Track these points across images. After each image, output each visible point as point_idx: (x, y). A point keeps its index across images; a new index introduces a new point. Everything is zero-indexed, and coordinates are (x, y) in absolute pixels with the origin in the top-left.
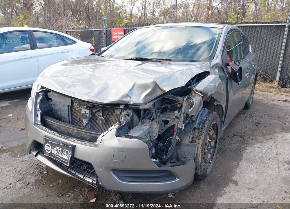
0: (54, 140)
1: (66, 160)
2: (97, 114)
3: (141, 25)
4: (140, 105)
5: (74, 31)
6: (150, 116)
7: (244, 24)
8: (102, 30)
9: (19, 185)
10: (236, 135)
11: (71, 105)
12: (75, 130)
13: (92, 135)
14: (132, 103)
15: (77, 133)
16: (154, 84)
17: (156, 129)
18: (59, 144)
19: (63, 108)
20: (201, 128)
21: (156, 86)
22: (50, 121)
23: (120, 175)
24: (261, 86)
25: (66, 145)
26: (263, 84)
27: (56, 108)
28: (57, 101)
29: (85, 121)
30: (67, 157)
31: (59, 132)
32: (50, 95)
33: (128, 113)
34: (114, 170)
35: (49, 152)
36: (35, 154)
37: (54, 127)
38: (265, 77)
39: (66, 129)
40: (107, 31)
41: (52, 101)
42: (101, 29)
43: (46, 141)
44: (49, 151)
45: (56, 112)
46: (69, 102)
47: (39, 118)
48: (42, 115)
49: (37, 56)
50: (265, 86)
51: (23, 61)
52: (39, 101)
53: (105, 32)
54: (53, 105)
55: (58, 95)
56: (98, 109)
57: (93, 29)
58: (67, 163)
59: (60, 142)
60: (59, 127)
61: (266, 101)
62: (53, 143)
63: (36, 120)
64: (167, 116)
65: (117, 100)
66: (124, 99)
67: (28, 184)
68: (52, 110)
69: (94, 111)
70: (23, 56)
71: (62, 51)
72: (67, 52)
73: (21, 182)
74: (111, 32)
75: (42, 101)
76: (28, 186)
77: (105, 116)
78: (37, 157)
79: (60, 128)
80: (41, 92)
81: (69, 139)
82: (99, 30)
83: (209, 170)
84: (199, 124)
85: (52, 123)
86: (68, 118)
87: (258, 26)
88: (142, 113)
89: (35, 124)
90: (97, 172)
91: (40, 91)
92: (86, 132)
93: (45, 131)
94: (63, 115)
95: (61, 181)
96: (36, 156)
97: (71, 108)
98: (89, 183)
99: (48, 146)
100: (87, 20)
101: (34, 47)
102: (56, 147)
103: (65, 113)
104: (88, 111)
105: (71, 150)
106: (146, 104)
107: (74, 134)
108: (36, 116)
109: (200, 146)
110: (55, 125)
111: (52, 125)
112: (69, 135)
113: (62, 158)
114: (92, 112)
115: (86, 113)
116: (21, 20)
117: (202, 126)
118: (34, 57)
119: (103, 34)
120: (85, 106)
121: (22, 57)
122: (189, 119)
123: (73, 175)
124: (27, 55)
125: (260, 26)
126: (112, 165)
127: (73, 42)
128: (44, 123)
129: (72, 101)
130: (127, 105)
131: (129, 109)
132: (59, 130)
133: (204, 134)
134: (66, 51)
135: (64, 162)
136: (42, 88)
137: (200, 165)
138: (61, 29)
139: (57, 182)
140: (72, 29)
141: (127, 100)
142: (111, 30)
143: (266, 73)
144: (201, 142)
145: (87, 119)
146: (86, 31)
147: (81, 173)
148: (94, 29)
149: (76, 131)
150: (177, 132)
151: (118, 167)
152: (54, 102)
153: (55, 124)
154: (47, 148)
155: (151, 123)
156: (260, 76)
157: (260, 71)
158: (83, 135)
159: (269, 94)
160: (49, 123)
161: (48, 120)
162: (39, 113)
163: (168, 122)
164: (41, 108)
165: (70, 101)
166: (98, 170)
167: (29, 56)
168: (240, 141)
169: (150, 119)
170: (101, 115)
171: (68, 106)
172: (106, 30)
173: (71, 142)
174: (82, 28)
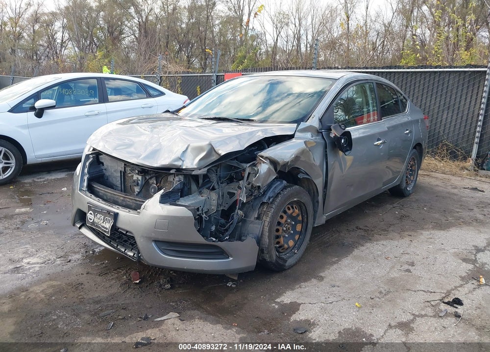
0: (96, 207)
1: (107, 229)
2: (151, 182)
3: (268, 69)
4: (193, 170)
5: (171, 76)
6: (209, 185)
7: (422, 69)
8: (211, 76)
9: (58, 262)
10: (360, 229)
11: (123, 170)
12: (121, 196)
13: (138, 202)
14: (184, 168)
15: (123, 200)
16: (210, 146)
17: (214, 200)
18: (101, 211)
19: (115, 174)
20: (271, 203)
21: (212, 150)
22: (98, 187)
23: (163, 248)
24: (448, 165)
25: (109, 212)
26: (451, 162)
27: (107, 174)
28: (109, 165)
29: (137, 189)
30: (108, 226)
31: (104, 200)
32: (102, 158)
33: (180, 179)
34: (157, 242)
35: (91, 221)
36: (78, 226)
37: (100, 194)
38: (455, 152)
39: (113, 195)
40: (219, 77)
41: (103, 165)
42: (210, 74)
43: (90, 208)
44: (91, 219)
45: (107, 179)
46: (121, 167)
47: (85, 184)
48: (89, 180)
49: (107, 113)
50: (454, 167)
51: (87, 119)
52: (88, 164)
53: (215, 78)
54: (104, 171)
55: (110, 158)
56: (152, 175)
57: (198, 73)
58: (108, 232)
59: (102, 209)
60: (106, 193)
61: (442, 189)
62: (96, 210)
63: (81, 185)
64: (232, 187)
65: (167, 164)
66: (176, 163)
67: (69, 262)
68: (103, 176)
69: (147, 178)
70: (88, 112)
71: (143, 106)
72: (150, 107)
73: (62, 259)
74: (224, 78)
75: (91, 164)
76: (68, 263)
77: (159, 184)
78: (80, 230)
79: (106, 195)
80: (92, 154)
81: (114, 206)
82: (208, 76)
83: (290, 262)
84: (269, 198)
85: (99, 189)
86: (120, 186)
87: (454, 72)
88: (201, 181)
89: (80, 190)
90: (138, 242)
91: (90, 153)
92: (132, 199)
93: (91, 198)
94: (115, 183)
95: (107, 261)
96: (80, 228)
97: (124, 174)
98: (130, 256)
99: (91, 214)
100: (202, 57)
101: (104, 100)
102: (98, 215)
103: (117, 180)
104: (140, 178)
105: (113, 217)
106: (200, 170)
107: (120, 201)
108: (82, 180)
109: (266, 224)
110: (102, 192)
111: (99, 192)
112: (115, 203)
113: (103, 227)
114: (146, 179)
115: (138, 180)
116: (99, 60)
117: (273, 200)
118: (103, 113)
119: (213, 81)
120: (137, 172)
121: (87, 114)
122: (253, 191)
123: (115, 248)
124: (94, 111)
125: (447, 72)
126: (154, 235)
127: (160, 93)
128: (91, 190)
129: (125, 165)
130: (179, 170)
131: (181, 174)
132: (105, 198)
133: (273, 210)
134: (149, 105)
135: (105, 231)
136: (94, 149)
137: (268, 248)
138: (153, 73)
139: (102, 262)
140: (169, 72)
141: (179, 163)
142: (224, 75)
143: (456, 146)
144: (268, 219)
145: (139, 187)
146: (189, 76)
147: (123, 246)
148: (201, 73)
149: (122, 198)
150: (239, 206)
151: (160, 238)
152: (105, 166)
153: (102, 190)
154: (90, 216)
155: (209, 193)
156: (447, 150)
157: (447, 143)
158: (128, 203)
159: (453, 178)
160: (96, 189)
161: (95, 186)
162: (86, 178)
163: (234, 194)
164: (89, 172)
165: (123, 166)
166: (140, 241)
167: (96, 112)
168: (362, 236)
169: (208, 188)
170: (155, 182)
171: (121, 172)
172: (217, 76)
173: (115, 209)
174: (183, 72)
